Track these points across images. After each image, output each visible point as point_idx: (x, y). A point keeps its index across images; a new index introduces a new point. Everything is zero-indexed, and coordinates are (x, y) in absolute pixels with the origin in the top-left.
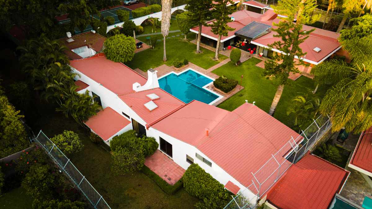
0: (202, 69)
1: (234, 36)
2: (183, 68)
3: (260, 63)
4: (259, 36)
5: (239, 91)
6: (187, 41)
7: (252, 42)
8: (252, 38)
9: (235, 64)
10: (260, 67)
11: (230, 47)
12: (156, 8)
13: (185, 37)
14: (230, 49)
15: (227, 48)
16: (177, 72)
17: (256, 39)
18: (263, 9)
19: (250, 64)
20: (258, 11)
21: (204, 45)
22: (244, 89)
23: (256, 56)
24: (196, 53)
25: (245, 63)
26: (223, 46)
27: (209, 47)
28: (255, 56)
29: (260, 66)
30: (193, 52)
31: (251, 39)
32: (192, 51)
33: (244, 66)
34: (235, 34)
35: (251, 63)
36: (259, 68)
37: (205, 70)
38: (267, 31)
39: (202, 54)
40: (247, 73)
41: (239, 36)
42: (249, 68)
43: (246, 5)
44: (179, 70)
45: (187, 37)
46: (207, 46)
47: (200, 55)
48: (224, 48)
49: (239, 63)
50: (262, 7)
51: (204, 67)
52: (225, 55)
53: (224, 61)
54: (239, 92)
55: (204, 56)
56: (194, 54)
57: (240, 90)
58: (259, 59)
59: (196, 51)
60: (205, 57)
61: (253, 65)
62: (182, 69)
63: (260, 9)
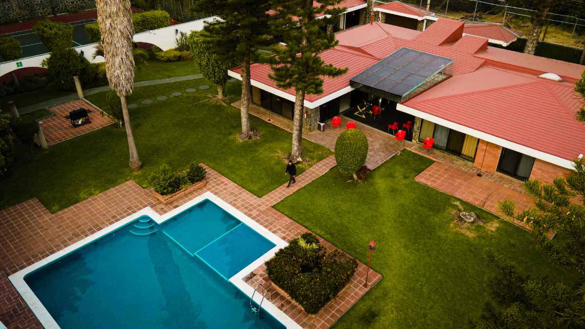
0: (246, 195)
1: (349, 89)
2: (186, 195)
3: (427, 173)
4: (421, 90)
5: (362, 293)
6: (224, 102)
7: (400, 107)
8: (400, 97)
9: (352, 178)
10: (428, 187)
11: (339, 120)
12: (155, 18)
13: (220, 91)
14: (337, 125)
15: (330, 122)
16: (162, 211)
17: (411, 97)
18: (423, 21)
19: (397, 174)
20: (412, 24)
21: (268, 112)
22: (379, 283)
23: (413, 146)
24: (240, 139)
25: (383, 170)
26: (318, 118)
27: (281, 118)
28: (411, 146)
29: (429, 183)
30: (231, 137)
31: (398, 98)
32: (230, 134)
33: (381, 184)
34: (352, 83)
35: (399, 171)
36: (425, 189)
37: (253, 200)
38: (440, 73)
39: (256, 143)
40: (388, 208)
41: (363, 90)
42: (393, 191)
43: (382, 13)
44: (171, 203)
45: (223, 92)
46: (276, 116)
47: (250, 146)
48: (322, 124)
49: (364, 173)
50: (420, 16)
51: (255, 189)
52: (322, 143)
53: (320, 164)
54: (362, 299)
55: (261, 150)
56: (233, 141)
57: (367, 290)
58: (422, 157)
59: (241, 132)
60: (263, 153)
61: (406, 177)
62: (181, 198)
63: (416, 20)
